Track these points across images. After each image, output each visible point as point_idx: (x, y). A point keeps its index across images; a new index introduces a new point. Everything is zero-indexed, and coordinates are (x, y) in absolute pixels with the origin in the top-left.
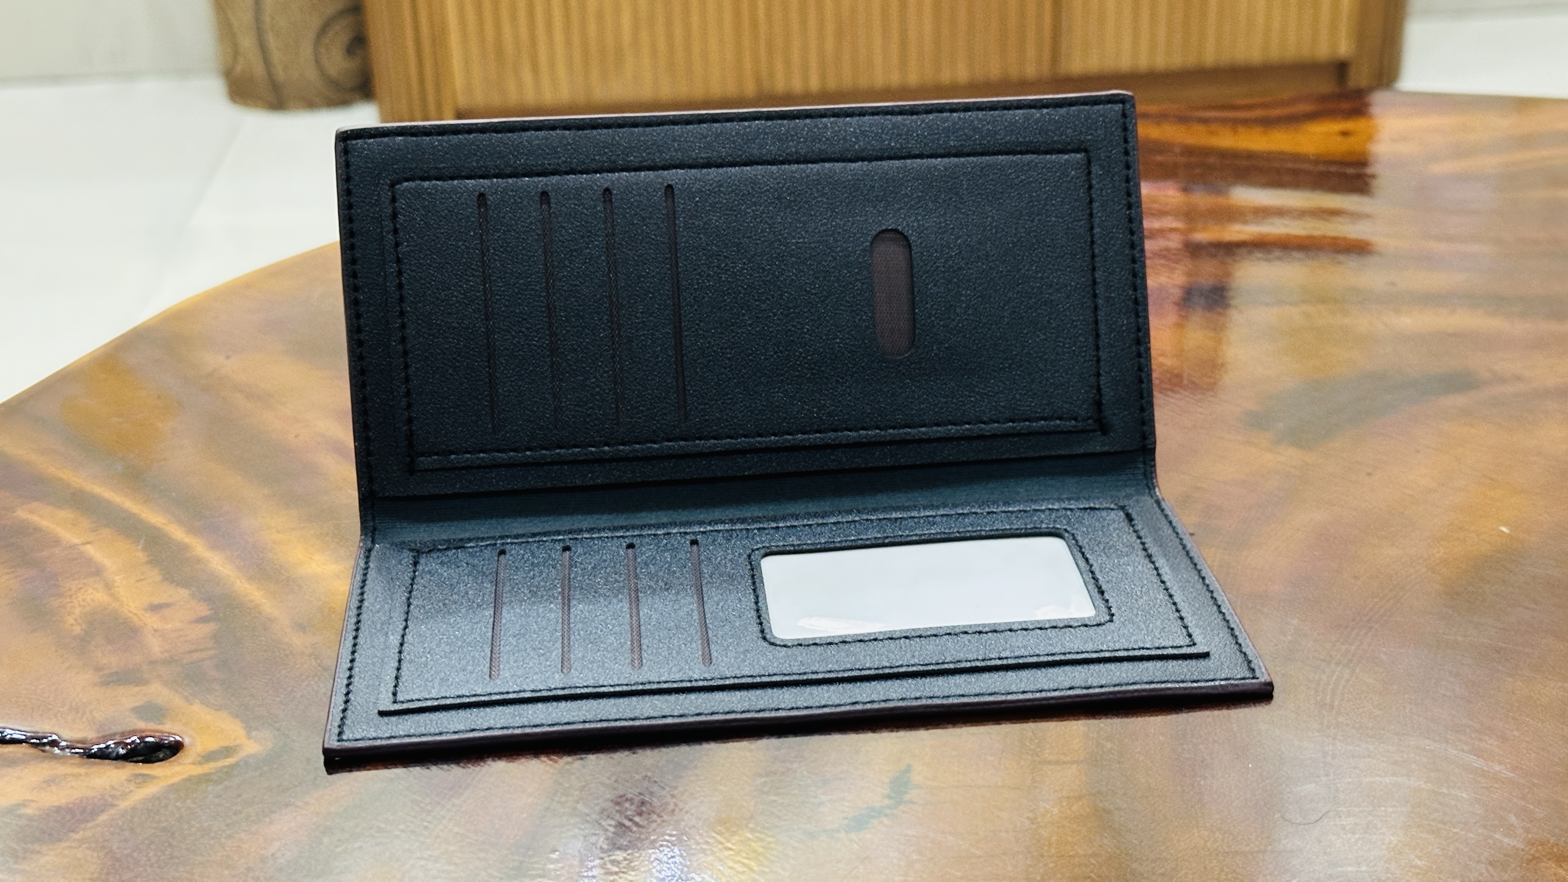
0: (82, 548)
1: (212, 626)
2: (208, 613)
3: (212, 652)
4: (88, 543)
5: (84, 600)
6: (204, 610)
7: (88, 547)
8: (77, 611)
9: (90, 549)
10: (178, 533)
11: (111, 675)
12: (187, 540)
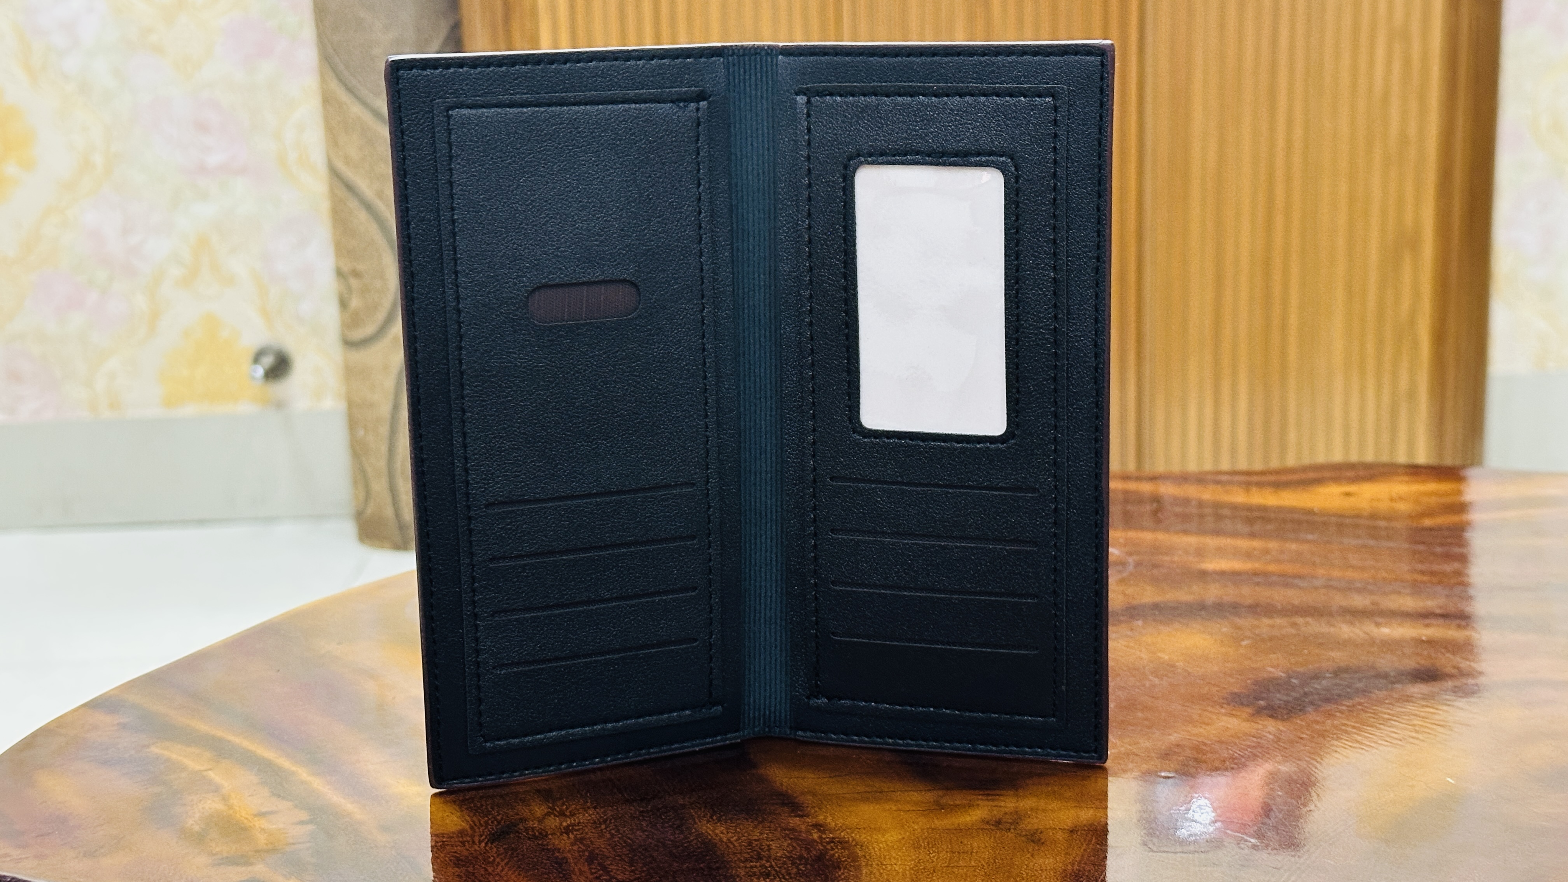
0: (205, 773)
1: (310, 827)
2: (308, 818)
3: (308, 845)
4: (210, 769)
5: (203, 808)
6: (304, 816)
7: (210, 772)
8: (197, 816)
9: (211, 774)
10: (285, 763)
11: (222, 859)
12: (294, 768)
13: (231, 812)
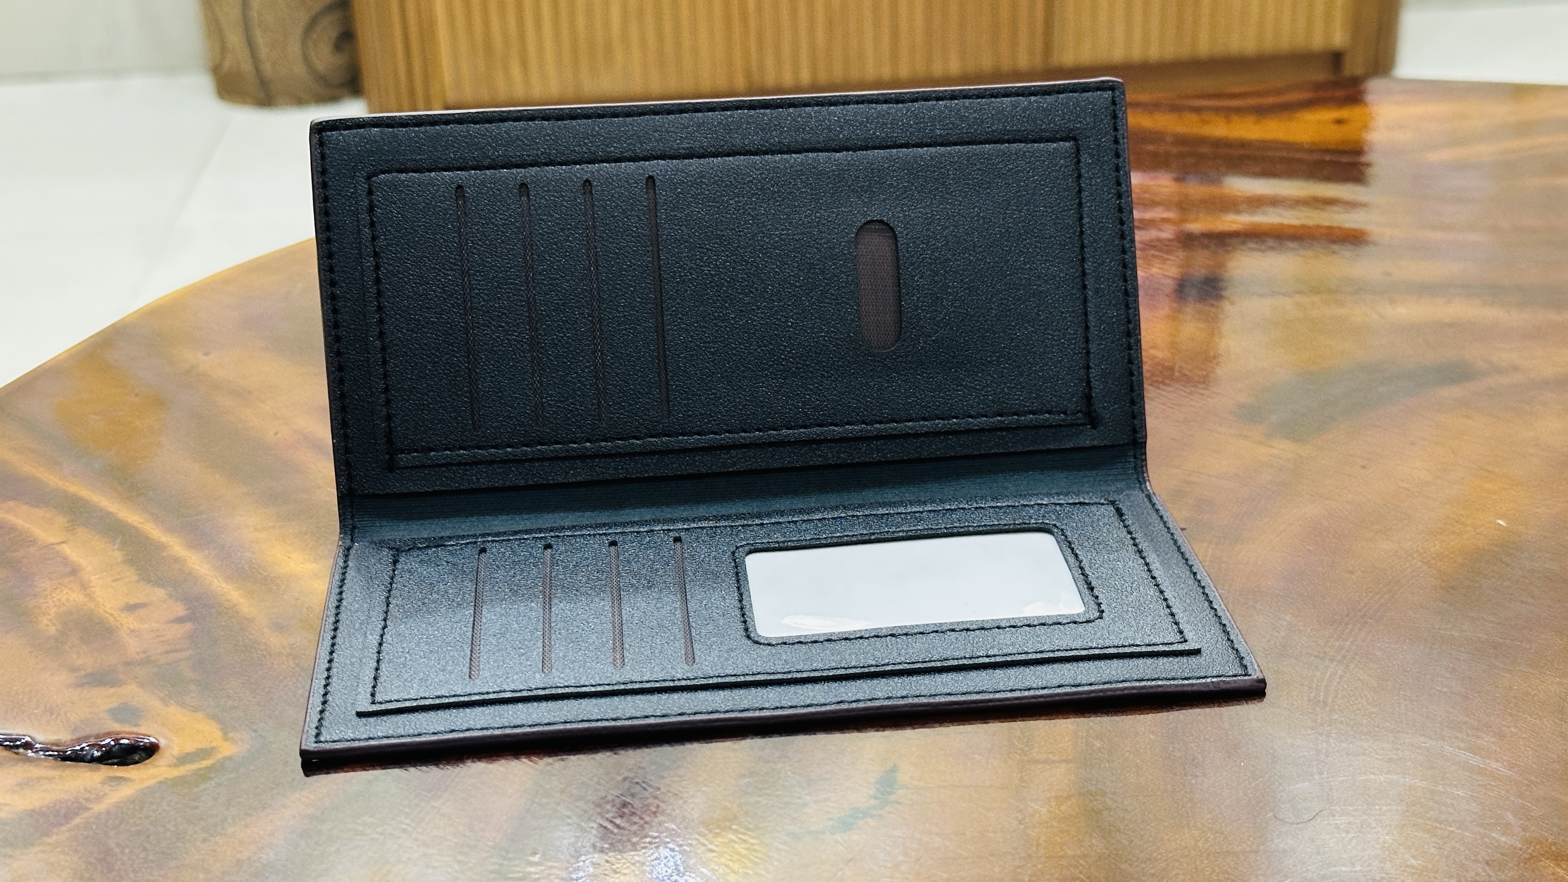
0: (58, 548)
1: (188, 626)
2: (185, 613)
3: (189, 653)
4: (65, 542)
5: (59, 601)
6: (180, 610)
7: (64, 545)
8: (53, 611)
9: (66, 549)
10: (155, 532)
11: (87, 676)
12: (164, 539)
13: (92, 605)
